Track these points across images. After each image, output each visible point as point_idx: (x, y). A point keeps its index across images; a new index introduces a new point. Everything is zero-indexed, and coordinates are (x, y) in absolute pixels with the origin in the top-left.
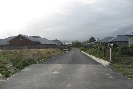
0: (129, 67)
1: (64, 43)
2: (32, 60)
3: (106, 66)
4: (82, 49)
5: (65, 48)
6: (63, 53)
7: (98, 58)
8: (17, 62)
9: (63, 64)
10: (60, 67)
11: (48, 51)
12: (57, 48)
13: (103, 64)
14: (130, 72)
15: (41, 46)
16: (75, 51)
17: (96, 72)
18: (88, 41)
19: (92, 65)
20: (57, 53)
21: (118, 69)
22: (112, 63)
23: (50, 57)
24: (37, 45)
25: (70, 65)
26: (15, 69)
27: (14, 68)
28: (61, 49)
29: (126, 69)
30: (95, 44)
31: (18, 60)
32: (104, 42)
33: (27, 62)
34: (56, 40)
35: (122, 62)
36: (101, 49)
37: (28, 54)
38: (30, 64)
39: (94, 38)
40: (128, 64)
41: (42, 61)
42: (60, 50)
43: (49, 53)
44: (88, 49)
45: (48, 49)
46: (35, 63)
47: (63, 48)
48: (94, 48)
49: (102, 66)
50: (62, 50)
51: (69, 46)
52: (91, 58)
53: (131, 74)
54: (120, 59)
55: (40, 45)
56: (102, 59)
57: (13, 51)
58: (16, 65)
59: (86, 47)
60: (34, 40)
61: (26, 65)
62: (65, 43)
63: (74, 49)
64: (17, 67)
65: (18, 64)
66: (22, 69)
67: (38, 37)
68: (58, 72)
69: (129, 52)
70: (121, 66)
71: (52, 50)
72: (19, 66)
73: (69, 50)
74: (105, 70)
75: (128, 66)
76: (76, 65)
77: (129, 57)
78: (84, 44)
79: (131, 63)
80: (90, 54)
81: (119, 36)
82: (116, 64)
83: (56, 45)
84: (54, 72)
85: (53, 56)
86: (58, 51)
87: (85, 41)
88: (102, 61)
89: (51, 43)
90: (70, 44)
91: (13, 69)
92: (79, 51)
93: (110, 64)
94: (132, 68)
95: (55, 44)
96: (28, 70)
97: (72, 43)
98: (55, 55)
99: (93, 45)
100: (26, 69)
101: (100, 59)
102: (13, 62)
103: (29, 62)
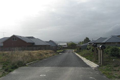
0: (115, 70)
1: (58, 44)
2: (21, 62)
3: (94, 69)
4: (76, 50)
5: (59, 50)
6: (56, 55)
7: (89, 61)
8: (7, 65)
9: (52, 66)
10: (48, 70)
11: (40, 53)
12: (51, 49)
13: (92, 67)
14: (115, 76)
15: (35, 48)
16: (69, 52)
17: (82, 76)
18: (82, 42)
19: (80, 68)
20: (49, 54)
21: (104, 72)
22: (100, 66)
23: (41, 60)
24: (31, 46)
25: (59, 68)
26: (4, 72)
27: (3, 70)
28: (54, 50)
29: (112, 72)
30: (89, 45)
31: (8, 62)
32: (94, 44)
33: (16, 64)
34: (50, 41)
35: (109, 65)
36: (93, 51)
37: (18, 56)
38: (19, 67)
39: (89, 39)
40: (115, 67)
41: (32, 63)
42: (53, 52)
43: (41, 55)
44: (82, 50)
45: (41, 51)
46: (25, 65)
47: (57, 50)
48: (88, 49)
49: (90, 69)
50: (56, 51)
51: (64, 47)
52: (82, 61)
53: (116, 77)
54: (109, 61)
55: (34, 46)
56: (92, 61)
57: (6, 52)
58: (5, 68)
59: (80, 49)
60: (28, 41)
61: (15, 67)
62: (60, 44)
63: (68, 50)
64: (6, 70)
65: (7, 66)
66: (10, 71)
67: (32, 38)
68: (45, 75)
69: (118, 54)
70: (108, 69)
71: (45, 51)
72: (8, 69)
73: (63, 52)
74: (91, 73)
75: (115, 68)
76: (65, 67)
77: (118, 60)
78: (79, 45)
79: (118, 66)
80: (82, 56)
81: (113, 37)
82: (104, 67)
83: (51, 46)
84: (41, 75)
85: (45, 58)
86: (51, 53)
87: (80, 42)
88: (92, 63)
89: (44, 44)
90: (65, 45)
91: (2, 72)
92: (73, 52)
93: (98, 67)
94: (118, 71)
95: (49, 46)
96: (16, 73)
97: (66, 44)
98: (47, 57)
99: (86, 46)
100: (14, 72)
101: (90, 62)
102: (3, 65)
103: (18, 64)
